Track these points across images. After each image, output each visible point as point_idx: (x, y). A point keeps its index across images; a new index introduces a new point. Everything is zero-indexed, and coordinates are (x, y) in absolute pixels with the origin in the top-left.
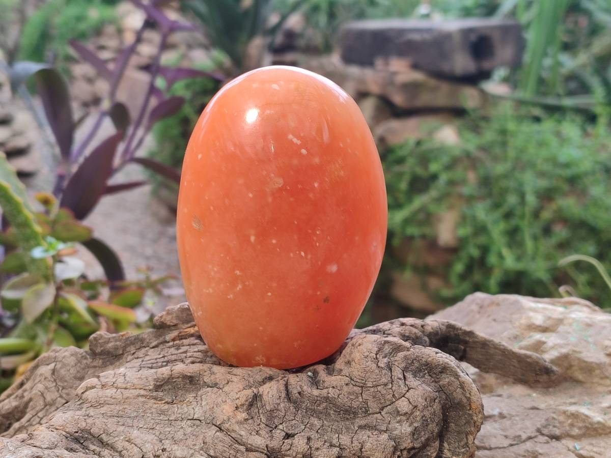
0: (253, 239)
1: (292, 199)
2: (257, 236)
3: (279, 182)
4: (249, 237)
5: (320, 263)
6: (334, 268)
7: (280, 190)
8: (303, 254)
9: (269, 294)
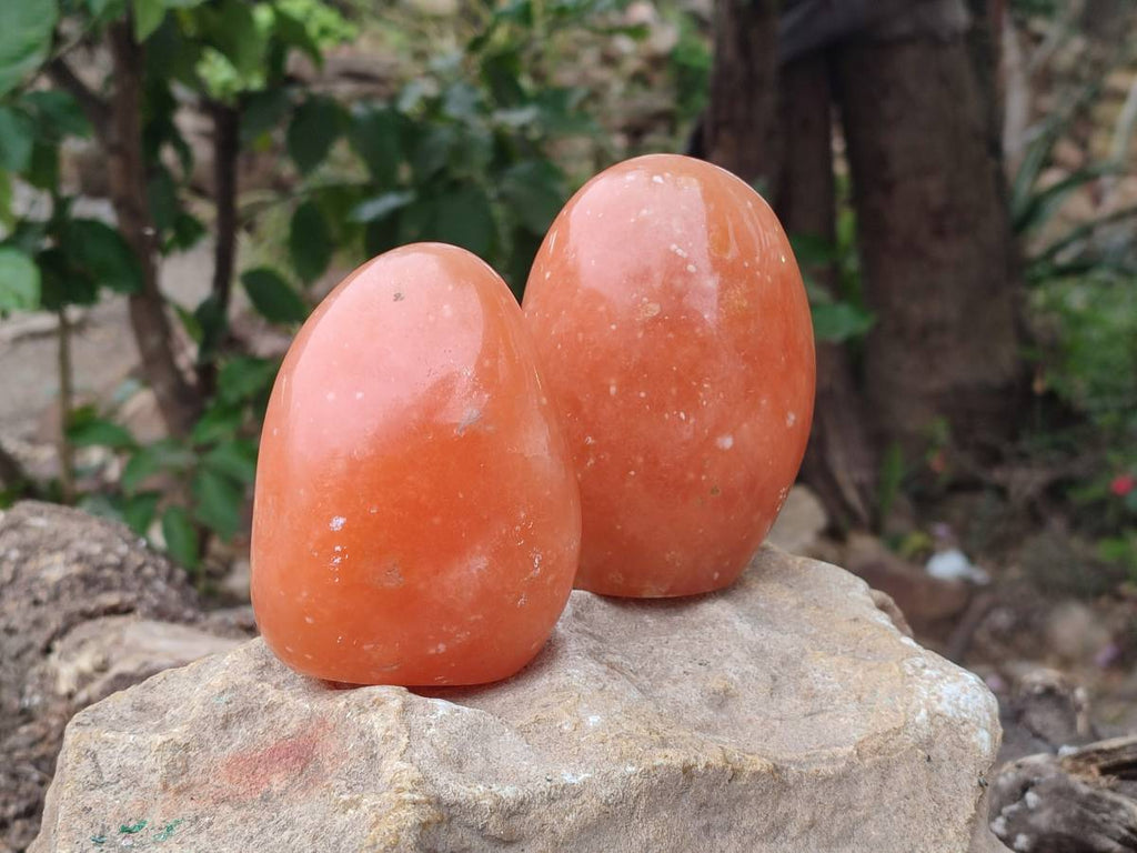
0: (613, 390)
1: (671, 335)
2: (620, 387)
3: (655, 309)
4: (609, 387)
5: (706, 431)
6: (727, 442)
7: (655, 320)
8: (682, 415)
9: (632, 473)
